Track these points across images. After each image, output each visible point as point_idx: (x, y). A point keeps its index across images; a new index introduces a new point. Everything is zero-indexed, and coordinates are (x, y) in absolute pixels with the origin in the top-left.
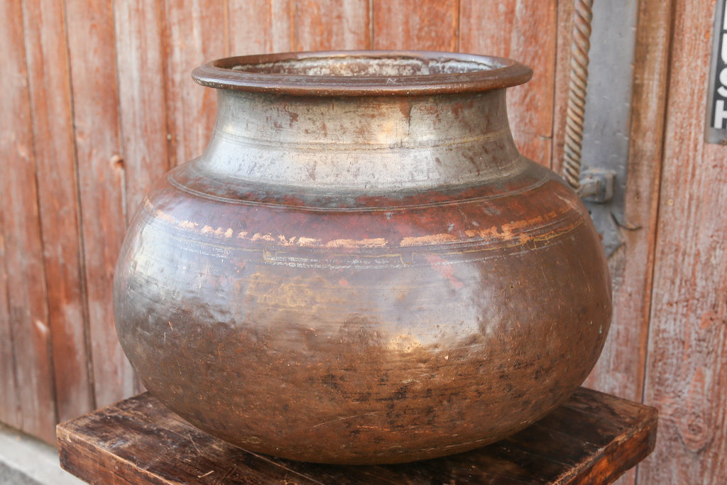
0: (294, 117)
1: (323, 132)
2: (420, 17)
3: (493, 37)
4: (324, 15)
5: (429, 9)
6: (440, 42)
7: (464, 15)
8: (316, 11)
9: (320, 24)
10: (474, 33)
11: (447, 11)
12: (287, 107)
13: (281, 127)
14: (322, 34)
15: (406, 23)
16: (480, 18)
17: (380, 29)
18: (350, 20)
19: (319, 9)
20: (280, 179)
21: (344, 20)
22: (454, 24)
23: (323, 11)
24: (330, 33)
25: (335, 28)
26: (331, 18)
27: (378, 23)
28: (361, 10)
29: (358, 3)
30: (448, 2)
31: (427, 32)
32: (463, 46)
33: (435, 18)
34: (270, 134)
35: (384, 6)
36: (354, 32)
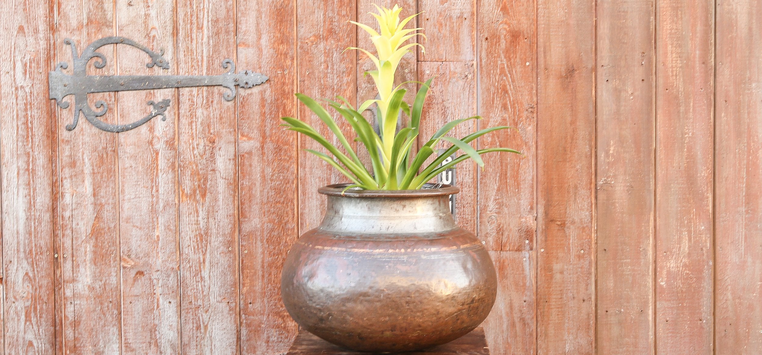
2: (272, 169)
3: (320, 178)
4: (201, 169)
5: (278, 164)
6: (286, 182)
7: (301, 167)
8: (194, 167)
9: (199, 174)
10: (308, 176)
11: (291, 165)
14: (199, 180)
15: (263, 172)
16: (311, 168)
17: (244, 176)
18: (222, 171)
19: (197, 166)
21: (217, 172)
22: (295, 172)
23: (200, 167)
24: (206, 180)
25: (209, 177)
26: (207, 171)
27: (242, 173)
28: (231, 166)
29: (228, 162)
30: (291, 160)
31: (277, 177)
32: (301, 183)
33: (282, 169)
34: (393, 214)
35: (247, 163)
36: (225, 179)
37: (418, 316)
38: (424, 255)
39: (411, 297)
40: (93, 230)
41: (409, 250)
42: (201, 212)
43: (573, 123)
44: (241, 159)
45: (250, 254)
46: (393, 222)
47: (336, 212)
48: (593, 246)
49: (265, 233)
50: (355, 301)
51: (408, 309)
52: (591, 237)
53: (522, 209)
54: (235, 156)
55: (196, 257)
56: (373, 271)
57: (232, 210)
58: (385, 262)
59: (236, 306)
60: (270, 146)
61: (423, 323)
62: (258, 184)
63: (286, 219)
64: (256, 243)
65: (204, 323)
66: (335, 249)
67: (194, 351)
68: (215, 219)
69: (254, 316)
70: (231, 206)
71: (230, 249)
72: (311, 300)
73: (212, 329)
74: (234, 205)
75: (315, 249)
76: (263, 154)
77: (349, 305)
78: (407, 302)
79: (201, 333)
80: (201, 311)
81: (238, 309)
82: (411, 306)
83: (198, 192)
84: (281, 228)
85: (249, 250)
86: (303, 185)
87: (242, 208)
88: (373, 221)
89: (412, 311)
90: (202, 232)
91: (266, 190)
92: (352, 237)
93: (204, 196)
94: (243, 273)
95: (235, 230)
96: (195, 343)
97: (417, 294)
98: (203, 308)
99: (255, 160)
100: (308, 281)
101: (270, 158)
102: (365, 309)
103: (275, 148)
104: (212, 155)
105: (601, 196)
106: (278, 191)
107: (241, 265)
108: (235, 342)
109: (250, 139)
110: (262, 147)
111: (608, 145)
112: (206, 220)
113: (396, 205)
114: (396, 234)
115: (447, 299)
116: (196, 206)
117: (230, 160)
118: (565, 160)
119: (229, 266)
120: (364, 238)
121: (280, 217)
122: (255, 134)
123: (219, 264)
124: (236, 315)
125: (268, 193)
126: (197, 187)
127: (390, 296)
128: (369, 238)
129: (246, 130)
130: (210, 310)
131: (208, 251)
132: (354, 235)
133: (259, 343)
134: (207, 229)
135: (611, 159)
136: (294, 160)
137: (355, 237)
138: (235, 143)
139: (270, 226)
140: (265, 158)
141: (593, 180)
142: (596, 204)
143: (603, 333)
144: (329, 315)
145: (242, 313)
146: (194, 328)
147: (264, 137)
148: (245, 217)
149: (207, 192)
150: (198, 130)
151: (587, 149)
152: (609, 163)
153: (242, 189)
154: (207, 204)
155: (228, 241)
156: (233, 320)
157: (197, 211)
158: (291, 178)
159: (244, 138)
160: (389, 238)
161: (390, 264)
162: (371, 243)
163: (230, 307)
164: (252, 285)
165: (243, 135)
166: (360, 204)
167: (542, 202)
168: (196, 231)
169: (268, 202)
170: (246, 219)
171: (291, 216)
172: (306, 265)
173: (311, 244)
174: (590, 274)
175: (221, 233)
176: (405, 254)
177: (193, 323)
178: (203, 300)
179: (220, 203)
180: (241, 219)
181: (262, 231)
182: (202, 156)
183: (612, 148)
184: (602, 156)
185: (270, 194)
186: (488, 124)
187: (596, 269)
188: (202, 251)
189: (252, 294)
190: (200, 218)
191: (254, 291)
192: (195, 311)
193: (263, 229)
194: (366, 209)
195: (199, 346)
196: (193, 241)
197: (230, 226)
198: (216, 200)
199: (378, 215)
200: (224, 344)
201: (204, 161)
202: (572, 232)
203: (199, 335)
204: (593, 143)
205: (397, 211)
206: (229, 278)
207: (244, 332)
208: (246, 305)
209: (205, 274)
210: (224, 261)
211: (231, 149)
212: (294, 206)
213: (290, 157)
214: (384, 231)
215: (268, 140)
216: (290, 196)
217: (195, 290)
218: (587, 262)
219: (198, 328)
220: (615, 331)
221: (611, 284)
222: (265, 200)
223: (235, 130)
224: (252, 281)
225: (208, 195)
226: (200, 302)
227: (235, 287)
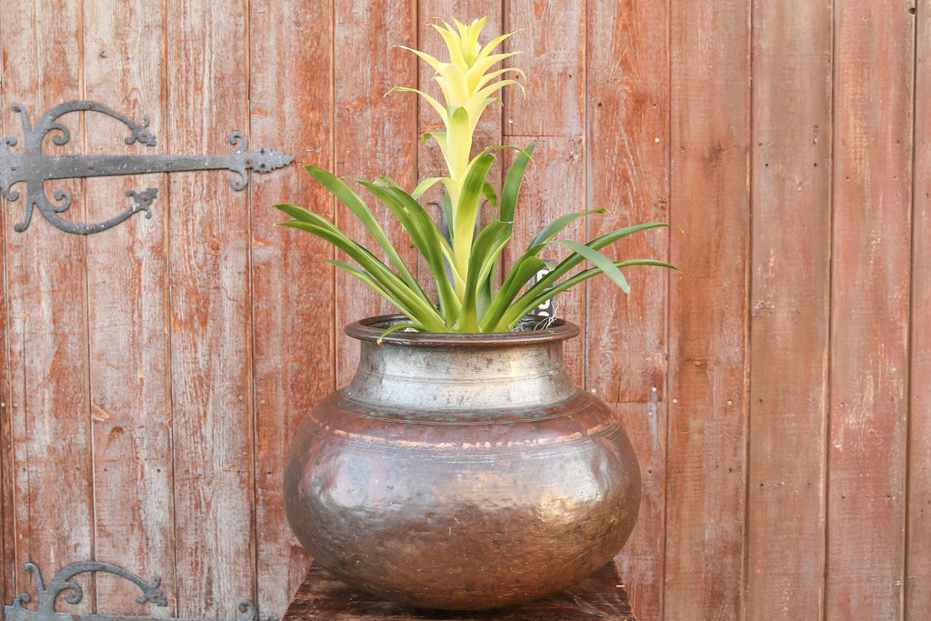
0: (490, 361)
1: (509, 368)
2: (299, 286)
3: (365, 299)
4: (200, 286)
5: (307, 280)
6: (319, 304)
7: (339, 285)
8: (191, 284)
9: (197, 293)
10: (349, 296)
11: (324, 281)
12: (484, 355)
13: (480, 369)
15: (286, 290)
17: (260, 297)
18: (229, 290)
19: (194, 282)
21: (222, 290)
22: (331, 291)
23: (199, 283)
24: (207, 301)
25: (212, 297)
26: (208, 289)
27: (257, 292)
28: (241, 282)
29: (237, 275)
30: (325, 274)
31: (305, 298)
32: (339, 306)
33: (314, 287)
34: (471, 375)
35: (263, 278)
36: (234, 300)
37: (516, 566)
38: (526, 452)
39: (503, 533)
40: (53, 370)
41: (499, 444)
42: (200, 347)
43: (718, 223)
44: (256, 272)
45: (269, 405)
46: (469, 389)
47: (374, 368)
48: (745, 395)
49: (289, 376)
50: (401, 538)
51: (496, 554)
52: (742, 382)
53: (648, 344)
54: (247, 268)
55: (194, 408)
56: (435, 483)
57: (243, 344)
58: (456, 466)
59: (249, 477)
60: (295, 254)
61: (524, 575)
62: (279, 308)
63: (319, 356)
64: (276, 391)
65: (205, 499)
66: (368, 438)
67: (193, 537)
68: (219, 356)
69: (274, 490)
70: (242, 339)
71: (241, 398)
72: (325, 528)
73: (217, 507)
74: (246, 336)
75: (334, 435)
76: (286, 265)
77: (392, 544)
78: (495, 542)
79: (201, 513)
80: (201, 483)
81: (252, 481)
82: (503, 548)
83: (196, 318)
84: (311, 369)
85: (267, 399)
86: (342, 309)
87: (256, 340)
88: (435, 387)
89: (505, 557)
90: (202, 375)
91: (290, 317)
92: (397, 416)
93: (204, 323)
94: (258, 431)
95: (247, 372)
96: (193, 527)
97: (514, 527)
98: (205, 478)
99: (275, 274)
100: (320, 493)
101: (296, 271)
102: (419, 552)
103: (303, 257)
104: (216, 266)
105: (757, 326)
106: (307, 317)
107: (255, 421)
108: (249, 526)
109: (268, 244)
110: (285, 256)
111: (768, 255)
112: (207, 358)
113: (474, 360)
114: (476, 411)
115: (568, 532)
116: (193, 338)
117: (240, 273)
118: (707, 276)
119: (240, 422)
120: (417, 419)
121: (311, 354)
122: (275, 237)
123: (226, 419)
124: (249, 488)
125: (293, 320)
126: (194, 311)
127: (464, 531)
128: (427, 419)
129: (263, 231)
130: (213, 482)
131: (211, 399)
132: (401, 413)
133: (281, 527)
134: (209, 369)
135: (771, 275)
136: (330, 273)
137: (402, 417)
138: (247, 249)
139: (296, 366)
140: (289, 271)
141: (746, 304)
142: (750, 337)
143: (757, 515)
144: (356, 558)
145: (257, 486)
146: (193, 507)
147: (287, 241)
148: (263, 354)
149: (209, 317)
150: (196, 231)
151: (739, 260)
152: (767, 280)
153: (257, 314)
154: (208, 335)
155: (238, 387)
156: (245, 496)
157: (195, 345)
158: (325, 299)
159: (260, 243)
160: (463, 419)
161: (464, 472)
162: (430, 430)
163: (241, 478)
164: (271, 448)
165: (258, 239)
166: (414, 357)
167: (675, 334)
168: (193, 372)
169: (293, 332)
170: (263, 357)
171: (325, 352)
172: (318, 464)
173: (328, 424)
174: (741, 433)
175: (228, 376)
176: (491, 452)
177: (191, 499)
178: (204, 469)
179: (227, 333)
180: (255, 357)
181: (285, 375)
182: (200, 268)
183: (772, 260)
184: (758, 270)
185: (296, 321)
186: (601, 224)
187: (749, 427)
188: (203, 401)
189: (272, 461)
190: (199, 355)
191: (275, 457)
192: (194, 482)
193: (287, 370)
194: (424, 366)
195: (199, 531)
196: (190, 387)
197: (240, 366)
198: (221, 329)
199: (444, 376)
200: (233, 528)
201: (205, 275)
202: (716, 376)
203: (199, 515)
204: (747, 252)
205: (477, 369)
206: (240, 438)
207: (261, 512)
208: (264, 475)
209: (207, 432)
210: (232, 414)
211: (242, 258)
212: (329, 338)
213: (324, 271)
214: (454, 405)
215: (293, 246)
216: (323, 325)
217: (193, 455)
218: (736, 418)
219: (198, 506)
220: (773, 511)
221: (768, 448)
222: (289, 330)
223: (247, 232)
224: (271, 442)
225: (210, 322)
226: (200, 471)
227: (248, 451)
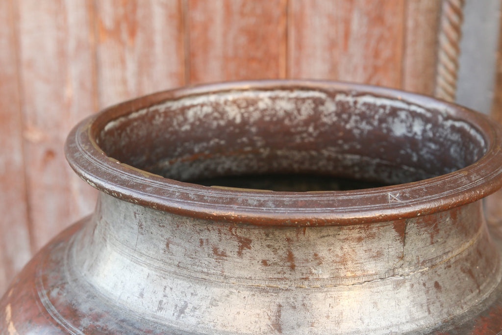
0: (245, 244)
1: (289, 264)
12: (233, 230)
13: (223, 254)
14: (126, 6)
20: (228, 329)
42: (129, 63)
62: (218, 21)
83: (124, 26)
91: (232, 33)
93: (132, 33)
106: (254, 37)
116: (122, 53)
125: (236, 38)
126: (122, 17)
149: (138, 27)
154: (138, 48)
179: (158, 49)
198: (150, 43)
225: (139, 33)
